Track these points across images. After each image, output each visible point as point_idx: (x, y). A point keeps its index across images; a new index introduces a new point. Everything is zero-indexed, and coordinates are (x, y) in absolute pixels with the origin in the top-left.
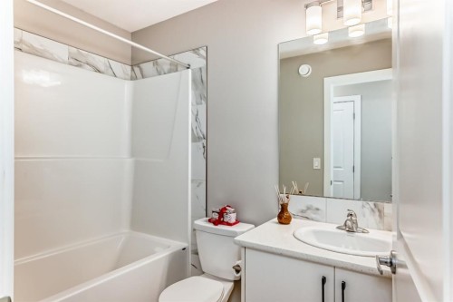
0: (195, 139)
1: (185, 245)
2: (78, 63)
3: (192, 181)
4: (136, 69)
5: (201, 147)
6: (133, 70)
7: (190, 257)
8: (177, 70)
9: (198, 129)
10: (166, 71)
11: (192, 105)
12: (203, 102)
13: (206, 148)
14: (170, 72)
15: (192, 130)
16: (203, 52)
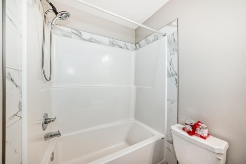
0: (170, 75)
1: (163, 136)
2: (113, 45)
3: (168, 100)
4: (137, 45)
5: (175, 80)
6: (136, 46)
7: (166, 144)
8: (158, 39)
9: (172, 70)
10: (152, 41)
11: (168, 56)
12: (175, 53)
13: (177, 81)
14: (154, 41)
15: (168, 71)
16: (175, 23)
